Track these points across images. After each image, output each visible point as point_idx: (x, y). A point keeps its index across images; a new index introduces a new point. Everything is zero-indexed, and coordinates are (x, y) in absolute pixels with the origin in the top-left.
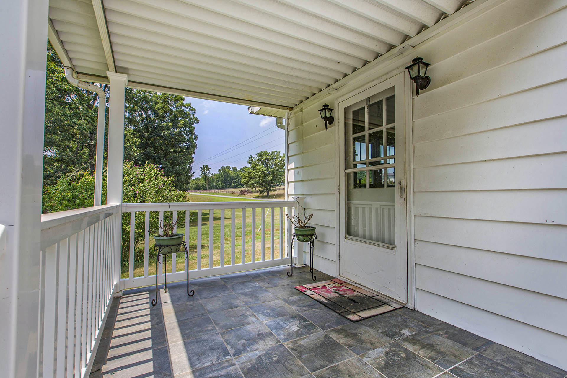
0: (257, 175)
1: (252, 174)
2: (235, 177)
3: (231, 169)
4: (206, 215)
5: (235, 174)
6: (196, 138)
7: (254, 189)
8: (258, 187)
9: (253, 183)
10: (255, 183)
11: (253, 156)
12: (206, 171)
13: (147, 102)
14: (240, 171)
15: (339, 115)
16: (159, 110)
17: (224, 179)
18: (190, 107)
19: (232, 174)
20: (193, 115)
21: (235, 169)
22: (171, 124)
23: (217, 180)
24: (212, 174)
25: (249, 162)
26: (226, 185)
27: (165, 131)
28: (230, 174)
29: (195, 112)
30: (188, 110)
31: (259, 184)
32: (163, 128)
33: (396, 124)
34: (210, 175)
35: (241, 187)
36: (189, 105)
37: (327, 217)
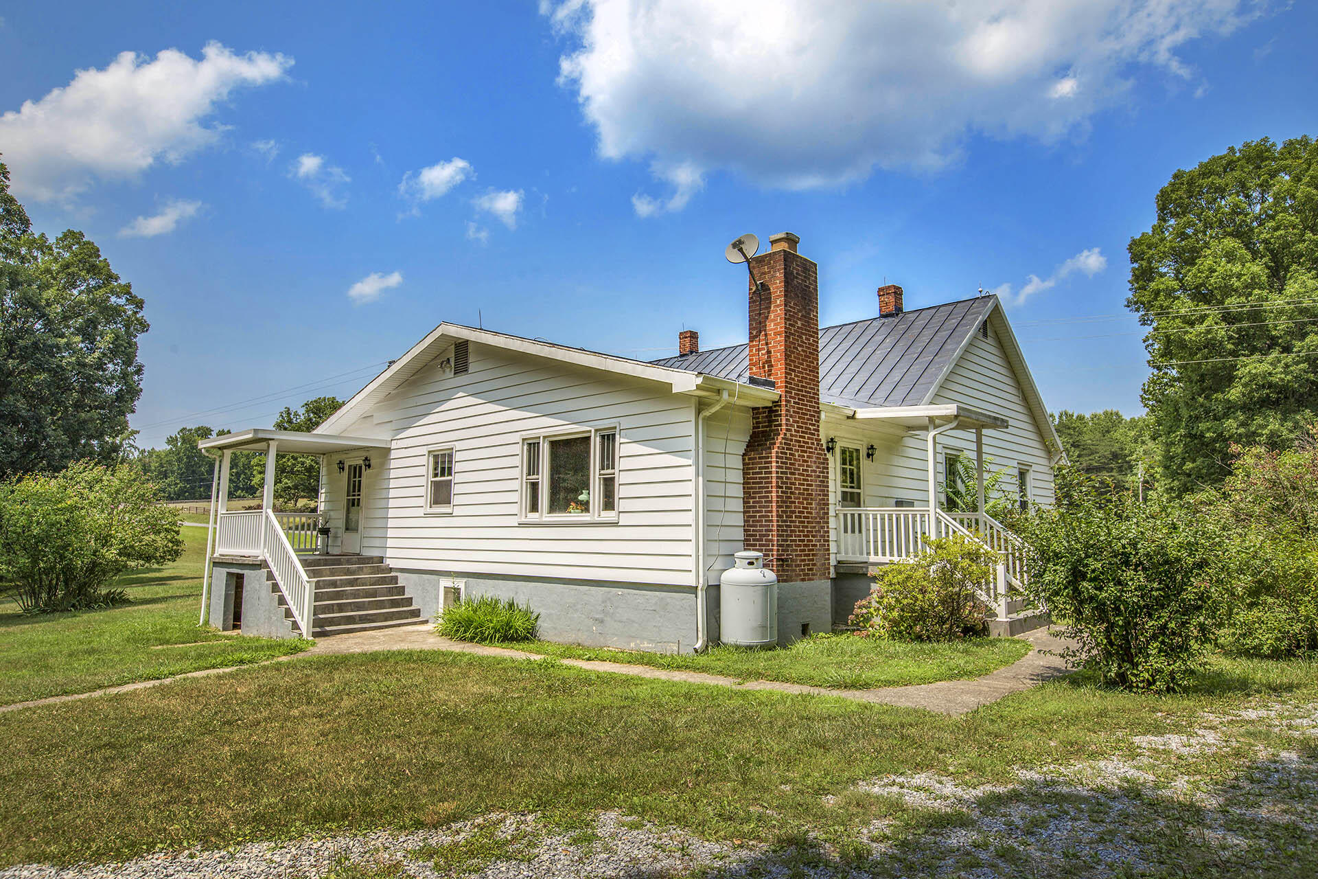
0: (303, 463)
1: (289, 460)
4: (145, 573)
6: (139, 371)
7: (291, 505)
8: (303, 497)
9: (289, 487)
10: (296, 487)
11: (292, 410)
15: (346, 467)
16: (48, 305)
17: (187, 469)
18: (129, 293)
20: (137, 314)
23: (160, 473)
26: (193, 488)
29: (141, 308)
30: (122, 301)
31: (308, 488)
35: (244, 497)
36: (126, 289)
37: (338, 521)
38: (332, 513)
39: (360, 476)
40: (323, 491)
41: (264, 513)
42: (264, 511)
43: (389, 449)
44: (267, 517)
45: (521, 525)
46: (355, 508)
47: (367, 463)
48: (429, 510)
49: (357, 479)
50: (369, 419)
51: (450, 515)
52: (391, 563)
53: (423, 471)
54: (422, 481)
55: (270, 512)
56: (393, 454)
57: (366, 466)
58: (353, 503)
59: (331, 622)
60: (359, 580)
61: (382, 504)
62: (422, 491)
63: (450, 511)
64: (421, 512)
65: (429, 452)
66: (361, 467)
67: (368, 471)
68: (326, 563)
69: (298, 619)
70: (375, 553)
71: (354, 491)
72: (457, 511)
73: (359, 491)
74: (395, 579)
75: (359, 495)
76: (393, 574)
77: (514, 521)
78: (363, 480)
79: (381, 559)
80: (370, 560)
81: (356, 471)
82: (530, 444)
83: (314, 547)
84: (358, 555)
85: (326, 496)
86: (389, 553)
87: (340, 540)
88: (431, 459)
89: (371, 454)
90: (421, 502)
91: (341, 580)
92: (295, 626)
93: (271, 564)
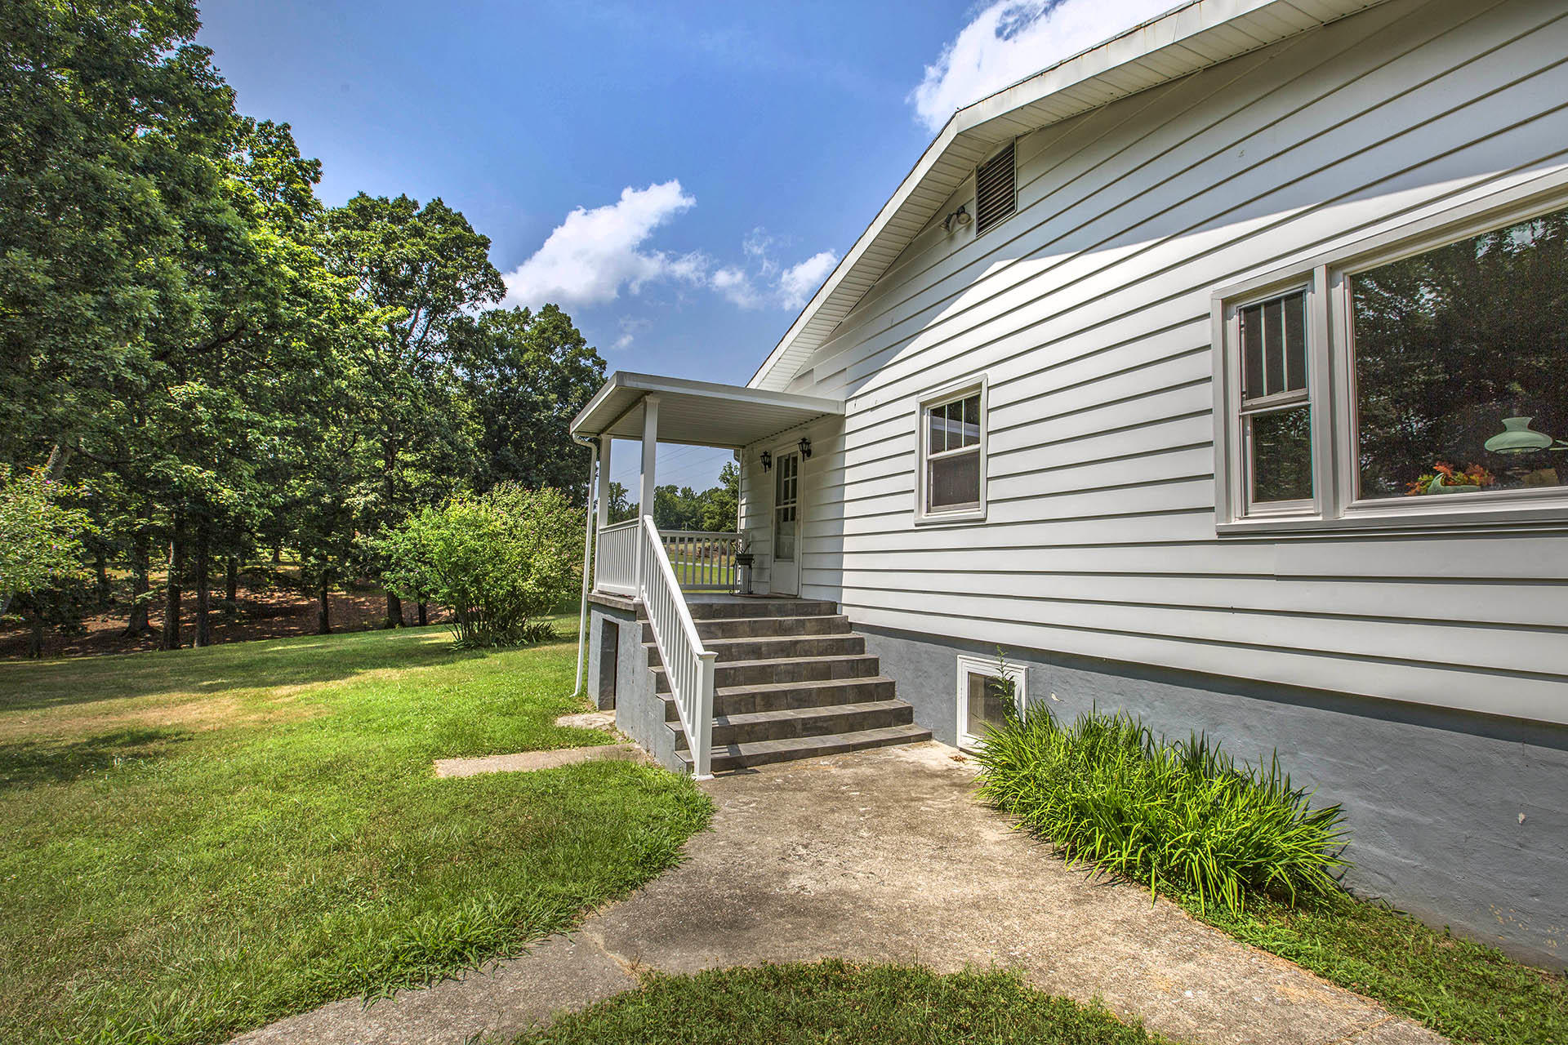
2: (687, 514)
3: (679, 494)
5: (689, 506)
12: (617, 496)
13: (502, 348)
14: (701, 499)
15: (774, 461)
18: (594, 356)
19: (681, 507)
20: (601, 373)
21: (687, 493)
22: (554, 396)
24: (632, 505)
25: (724, 479)
27: (541, 412)
28: (675, 505)
29: (604, 368)
30: (589, 363)
32: (535, 407)
33: (798, 477)
34: (627, 507)
36: (592, 353)
37: (764, 546)
38: (755, 533)
39: (795, 473)
40: (744, 501)
41: (640, 522)
42: (640, 519)
43: (842, 419)
44: (644, 529)
45: (1227, 537)
46: (790, 522)
47: (806, 448)
48: (924, 517)
49: (790, 478)
50: (807, 378)
51: (980, 523)
52: (853, 615)
53: (910, 443)
54: (911, 462)
55: (649, 520)
56: (850, 425)
57: (803, 452)
58: (787, 516)
59: (752, 733)
60: (798, 646)
61: (830, 513)
62: (910, 481)
63: (979, 514)
64: (908, 522)
65: (923, 405)
66: (795, 459)
67: (809, 461)
68: (743, 611)
69: (688, 728)
70: (824, 596)
71: (786, 497)
72: (996, 514)
73: (794, 496)
74: (859, 645)
75: (795, 502)
76: (853, 635)
77: (1205, 527)
78: (800, 477)
79: (833, 607)
80: (815, 607)
81: (789, 466)
82: (1247, 310)
83: (731, 582)
84: (795, 597)
85: (747, 508)
86: (847, 597)
87: (767, 573)
88: (927, 419)
89: (813, 431)
90: (909, 501)
91: (768, 644)
92: (681, 741)
93: (650, 612)
